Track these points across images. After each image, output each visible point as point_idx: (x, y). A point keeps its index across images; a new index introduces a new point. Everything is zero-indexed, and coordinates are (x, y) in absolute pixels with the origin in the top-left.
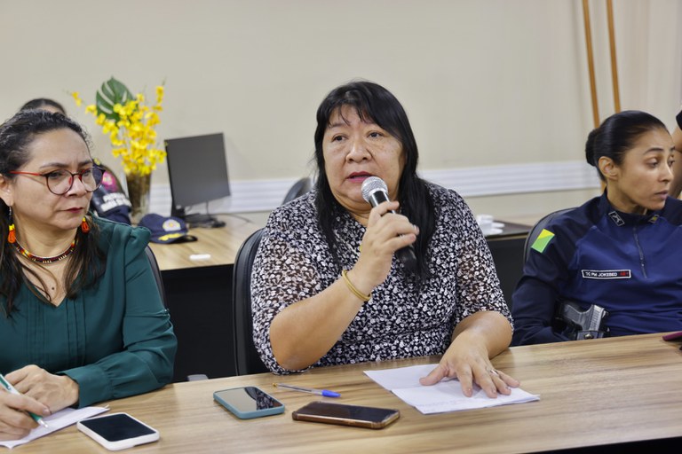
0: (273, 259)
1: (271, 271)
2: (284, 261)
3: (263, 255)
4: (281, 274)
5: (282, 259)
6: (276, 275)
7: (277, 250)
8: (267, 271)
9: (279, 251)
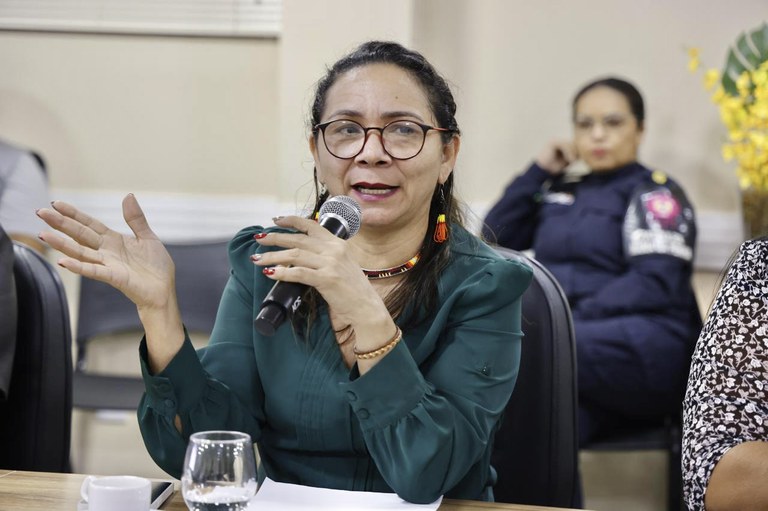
0: (734, 321)
1: (727, 343)
2: (753, 329)
3: (719, 312)
4: (745, 352)
5: (750, 325)
6: (735, 351)
7: (744, 307)
8: (721, 340)
9: (747, 310)
